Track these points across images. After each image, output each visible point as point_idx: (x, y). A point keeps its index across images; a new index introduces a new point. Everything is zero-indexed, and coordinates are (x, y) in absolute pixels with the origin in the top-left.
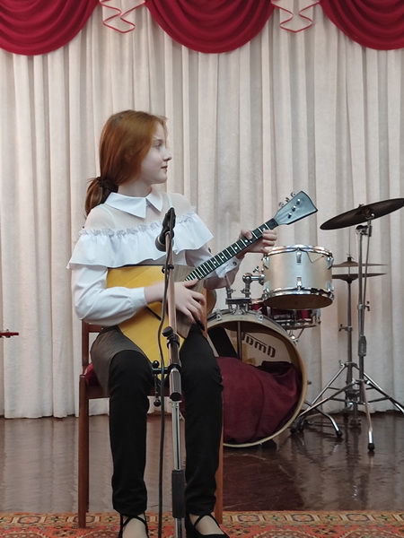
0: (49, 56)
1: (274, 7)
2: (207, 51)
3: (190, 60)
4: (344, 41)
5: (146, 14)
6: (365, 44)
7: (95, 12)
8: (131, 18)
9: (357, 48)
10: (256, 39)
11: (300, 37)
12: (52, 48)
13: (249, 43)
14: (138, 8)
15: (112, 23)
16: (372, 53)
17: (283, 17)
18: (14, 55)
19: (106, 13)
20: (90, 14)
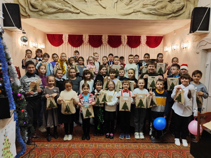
1: (103, 43)
4: (110, 47)
5: (89, 43)
6: (112, 47)
7: (83, 43)
8: (87, 43)
9: (112, 48)
11: (105, 46)
12: (78, 47)
13: (100, 47)
16: (113, 48)
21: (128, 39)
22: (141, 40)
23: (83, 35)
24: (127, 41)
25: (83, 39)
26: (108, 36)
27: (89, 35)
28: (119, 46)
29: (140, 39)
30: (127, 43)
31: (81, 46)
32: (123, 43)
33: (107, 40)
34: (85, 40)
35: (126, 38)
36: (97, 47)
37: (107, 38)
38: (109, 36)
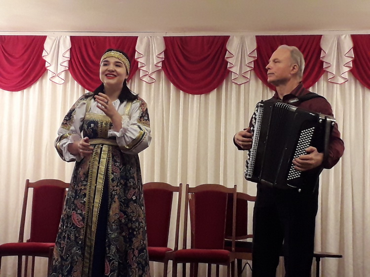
1: (229, 71)
2: (194, 93)
3: (185, 97)
5: (163, 74)
8: (154, 76)
10: (219, 88)
13: (216, 89)
14: (159, 71)
15: (144, 79)
17: (233, 76)
19: (141, 74)
23: (136, 38)
25: (137, 55)
26: (257, 37)
27: (165, 38)
30: (352, 71)
32: (333, 69)
33: (249, 60)
34: (148, 60)
36: (200, 93)
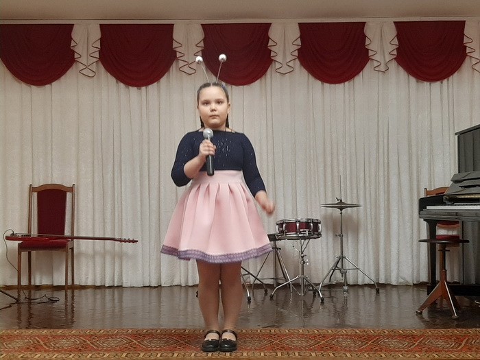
0: (150, 87)
1: (273, 60)
4: (312, 79)
6: (323, 80)
7: (174, 64)
9: (320, 82)
10: (263, 78)
11: (287, 76)
12: (152, 82)
13: (259, 80)
16: (327, 85)
17: (278, 66)
18: (130, 87)
19: (181, 63)
20: (172, 64)
21: (398, 36)
22: (465, 40)
23: (171, 26)
24: (397, 49)
25: (175, 45)
26: (300, 24)
27: (203, 26)
28: (358, 73)
29: (462, 35)
30: (396, 59)
31: (163, 80)
33: (293, 48)
34: (186, 50)
35: (391, 33)
36: (243, 84)
37: (294, 33)
38: (302, 26)
